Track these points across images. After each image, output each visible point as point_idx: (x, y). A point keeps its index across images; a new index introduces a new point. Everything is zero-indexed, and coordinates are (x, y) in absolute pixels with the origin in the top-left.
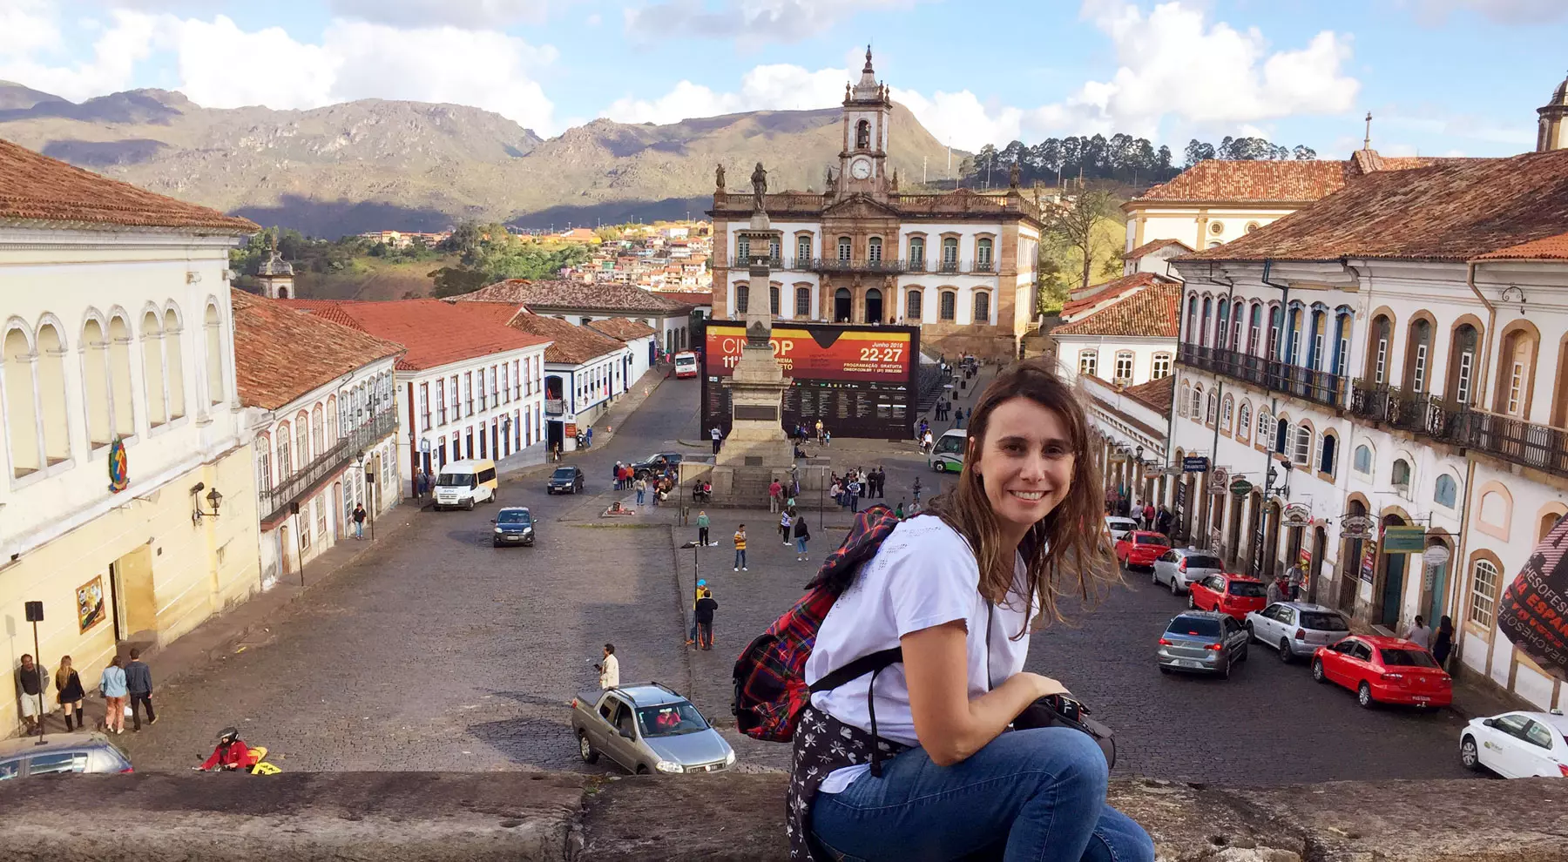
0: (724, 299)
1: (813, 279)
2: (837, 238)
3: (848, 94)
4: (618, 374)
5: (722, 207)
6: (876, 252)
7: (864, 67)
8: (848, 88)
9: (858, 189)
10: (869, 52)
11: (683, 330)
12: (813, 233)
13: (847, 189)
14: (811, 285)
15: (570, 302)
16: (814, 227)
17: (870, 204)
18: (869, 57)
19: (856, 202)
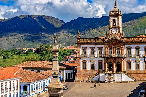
0: (80, 65)
1: (103, 59)
2: (108, 49)
3: (110, 13)
4: (42, 86)
5: (79, 41)
6: (119, 52)
7: (114, 6)
8: (110, 11)
9: (113, 36)
10: (115, 3)
11: (71, 73)
12: (102, 48)
13: (111, 37)
14: (102, 61)
15: (41, 67)
16: (103, 46)
17: (117, 40)
18: (115, 4)
19: (113, 40)
